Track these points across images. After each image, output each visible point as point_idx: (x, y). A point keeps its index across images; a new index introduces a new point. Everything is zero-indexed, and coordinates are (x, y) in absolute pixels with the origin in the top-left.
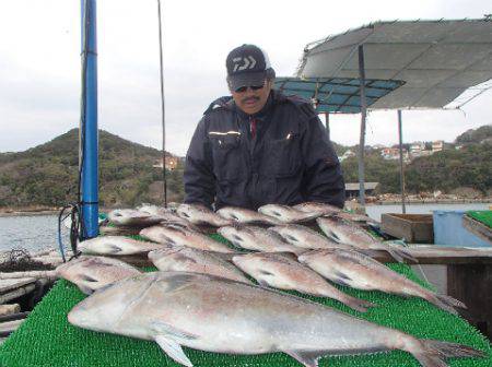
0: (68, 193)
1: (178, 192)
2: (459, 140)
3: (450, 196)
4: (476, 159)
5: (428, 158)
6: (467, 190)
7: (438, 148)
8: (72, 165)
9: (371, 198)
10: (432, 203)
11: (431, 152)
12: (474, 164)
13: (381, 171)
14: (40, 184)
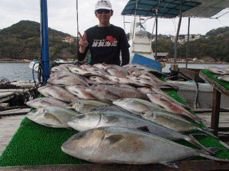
0: (20, 53)
1: (74, 54)
2: (208, 34)
3: (201, 61)
4: (214, 44)
5: (192, 42)
6: (208, 58)
7: (198, 37)
8: (22, 39)
9: (165, 60)
10: (192, 63)
11: (194, 39)
12: (213, 46)
13: (170, 48)
14: (6, 48)
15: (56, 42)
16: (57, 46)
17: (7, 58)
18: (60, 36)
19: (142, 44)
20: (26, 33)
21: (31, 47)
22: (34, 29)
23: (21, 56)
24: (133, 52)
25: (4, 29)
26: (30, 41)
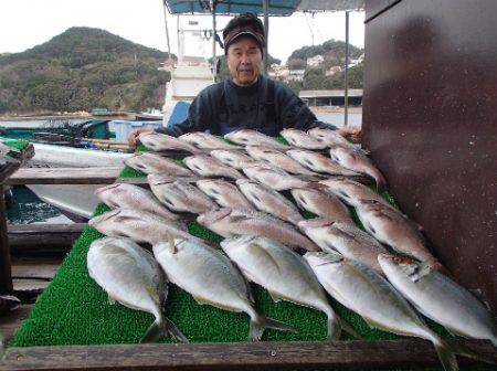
0: (71, 97)
8: (73, 68)
14: (41, 87)
15: (146, 72)
16: (147, 79)
17: (44, 108)
18: (153, 59)
19: (193, 78)
20: (81, 54)
21: (93, 84)
22: (97, 45)
23: (72, 104)
24: (175, 97)
25: (37, 48)
26: (90, 70)
